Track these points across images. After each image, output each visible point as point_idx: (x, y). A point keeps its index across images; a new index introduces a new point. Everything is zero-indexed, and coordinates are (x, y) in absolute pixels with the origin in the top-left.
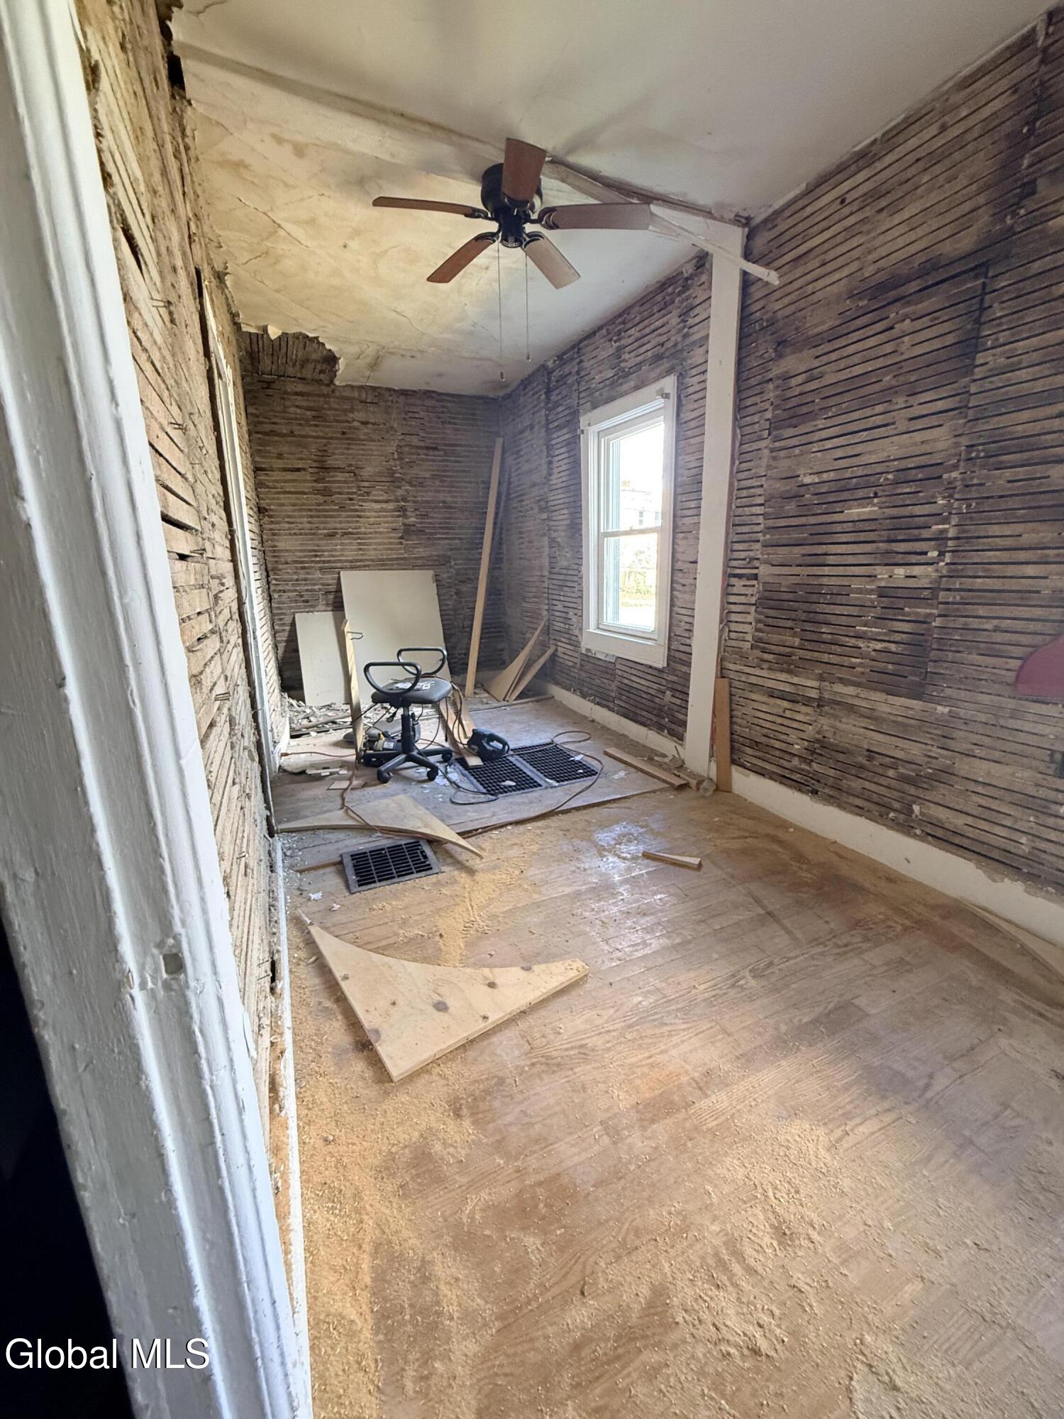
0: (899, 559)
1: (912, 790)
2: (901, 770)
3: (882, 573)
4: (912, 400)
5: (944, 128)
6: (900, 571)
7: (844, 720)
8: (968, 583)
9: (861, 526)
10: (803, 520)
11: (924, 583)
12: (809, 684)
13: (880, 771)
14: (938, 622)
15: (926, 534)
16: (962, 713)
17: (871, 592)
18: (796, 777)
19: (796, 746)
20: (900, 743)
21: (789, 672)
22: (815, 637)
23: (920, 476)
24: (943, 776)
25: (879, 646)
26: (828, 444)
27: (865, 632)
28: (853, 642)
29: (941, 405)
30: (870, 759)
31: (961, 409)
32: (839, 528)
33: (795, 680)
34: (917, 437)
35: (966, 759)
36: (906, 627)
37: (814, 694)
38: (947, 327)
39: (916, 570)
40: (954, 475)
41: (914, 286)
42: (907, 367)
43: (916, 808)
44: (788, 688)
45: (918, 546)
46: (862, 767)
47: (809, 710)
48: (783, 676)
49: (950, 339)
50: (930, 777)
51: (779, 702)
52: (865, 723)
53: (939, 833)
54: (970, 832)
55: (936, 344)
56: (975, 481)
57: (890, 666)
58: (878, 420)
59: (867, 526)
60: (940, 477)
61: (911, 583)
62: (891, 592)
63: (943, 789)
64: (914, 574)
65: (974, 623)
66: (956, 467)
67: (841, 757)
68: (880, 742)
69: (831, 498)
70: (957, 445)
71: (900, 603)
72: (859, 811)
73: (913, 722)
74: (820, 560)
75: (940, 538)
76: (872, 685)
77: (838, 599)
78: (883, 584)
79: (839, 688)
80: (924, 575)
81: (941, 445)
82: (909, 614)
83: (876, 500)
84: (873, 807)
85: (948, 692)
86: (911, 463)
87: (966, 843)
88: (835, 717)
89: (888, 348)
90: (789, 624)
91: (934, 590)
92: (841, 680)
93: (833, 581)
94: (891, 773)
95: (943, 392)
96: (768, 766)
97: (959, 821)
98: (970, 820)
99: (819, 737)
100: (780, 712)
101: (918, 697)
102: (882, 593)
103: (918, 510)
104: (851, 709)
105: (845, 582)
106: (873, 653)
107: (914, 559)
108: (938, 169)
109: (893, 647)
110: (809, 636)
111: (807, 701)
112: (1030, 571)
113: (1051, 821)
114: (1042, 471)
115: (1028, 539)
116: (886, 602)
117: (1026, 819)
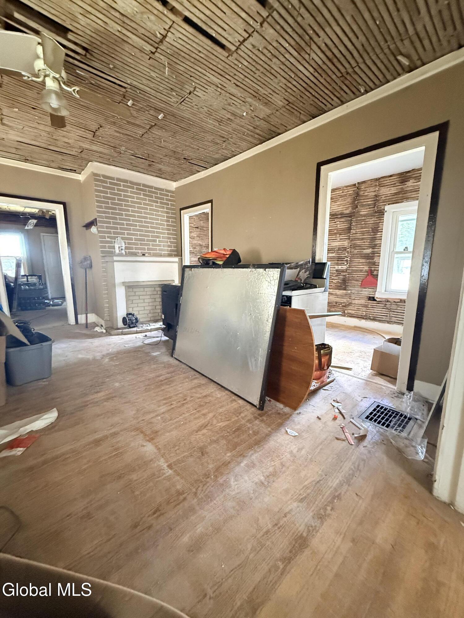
0: (339, 264)
1: (345, 308)
2: (343, 305)
3: (336, 267)
4: (341, 236)
5: (343, 192)
6: (340, 267)
8: (352, 269)
11: (344, 269)
13: (338, 305)
14: (348, 276)
15: (344, 260)
16: (353, 292)
20: (342, 299)
23: (342, 249)
24: (350, 304)
25: (337, 281)
29: (345, 238)
30: (336, 304)
31: (349, 239)
34: (342, 242)
35: (354, 300)
36: (342, 277)
38: (346, 224)
40: (348, 250)
41: (339, 216)
42: (339, 230)
43: (346, 311)
45: (343, 262)
49: (346, 227)
50: (348, 305)
52: (335, 296)
53: (350, 315)
54: (356, 314)
55: (344, 227)
56: (352, 251)
57: (339, 285)
58: (334, 238)
59: (333, 258)
60: (346, 250)
61: (342, 269)
63: (350, 307)
64: (343, 267)
65: (354, 276)
66: (348, 248)
70: (348, 245)
73: (344, 295)
75: (347, 261)
76: (336, 289)
78: (337, 269)
80: (345, 267)
81: (346, 244)
82: (342, 275)
83: (334, 253)
85: (350, 288)
86: (341, 247)
87: (355, 316)
89: (335, 226)
91: (346, 270)
94: (341, 305)
95: (346, 235)
97: (353, 312)
98: (355, 311)
101: (345, 290)
102: (337, 271)
103: (342, 255)
107: (343, 264)
108: (343, 198)
109: (339, 281)
112: (362, 266)
113: (368, 308)
114: (362, 250)
115: (361, 261)
116: (338, 272)
117: (364, 309)
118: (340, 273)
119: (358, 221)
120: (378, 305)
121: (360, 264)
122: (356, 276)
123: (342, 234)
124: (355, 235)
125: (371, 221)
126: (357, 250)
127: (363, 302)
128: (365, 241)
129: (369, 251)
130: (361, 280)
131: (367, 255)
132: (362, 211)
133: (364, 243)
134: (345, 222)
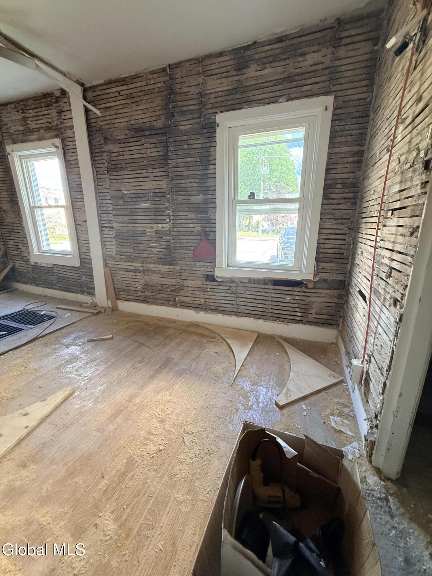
0: (159, 221)
1: (175, 294)
2: (171, 288)
3: (155, 226)
5: (147, 85)
6: (160, 225)
7: (152, 276)
8: (178, 229)
9: (146, 210)
10: (126, 207)
11: (167, 229)
12: (139, 265)
13: (165, 290)
14: (172, 241)
15: (165, 214)
16: (183, 268)
17: (152, 232)
18: (140, 298)
19: (139, 288)
20: (169, 280)
21: (131, 262)
22: (138, 249)
23: (160, 195)
24: (182, 287)
25: (158, 250)
26: (130, 180)
27: (153, 246)
28: (150, 249)
29: (162, 174)
30: (162, 287)
32: (139, 210)
33: (134, 264)
34: (157, 183)
35: (186, 281)
36: (165, 243)
37: (141, 268)
38: (159, 149)
39: (164, 225)
40: (169, 196)
41: (148, 133)
42: (151, 159)
43: (177, 299)
44: (132, 268)
45: (163, 218)
46: (160, 290)
47: (140, 274)
48: (130, 264)
49: (161, 153)
51: (130, 273)
52: (159, 275)
53: (184, 304)
54: (191, 302)
55: (157, 154)
56: (174, 199)
57: (162, 256)
59: (148, 210)
60: (165, 196)
61: (163, 229)
62: (159, 232)
64: (164, 226)
65: (181, 241)
66: (169, 194)
67: (154, 288)
68: (164, 281)
69: (135, 200)
70: (168, 187)
71: (161, 236)
72: (162, 304)
73: (171, 273)
74: (135, 221)
75: (168, 215)
76: (158, 263)
77: (143, 235)
78: (156, 230)
79: (149, 265)
80: (167, 227)
81: (164, 186)
82: (164, 239)
83: (149, 202)
84: (166, 302)
85: (179, 262)
86: (157, 191)
87: (190, 305)
88: (149, 275)
89: (144, 151)
90: (128, 244)
91: (170, 231)
92: (149, 262)
93: (140, 229)
95: (162, 170)
96: (130, 297)
97: (187, 299)
98: (190, 298)
99: (145, 283)
100: (131, 277)
101: (171, 264)
102: (156, 232)
103: (161, 206)
104: (154, 272)
105: (144, 229)
106: (157, 252)
107: (163, 222)
108: (148, 97)
109: (162, 250)
110: (136, 248)
111: (140, 271)
112: (191, 225)
113: (206, 293)
114: (189, 197)
115: (189, 217)
116: (157, 235)
117: (202, 294)
119: (177, 144)
120: (220, 287)
121: (189, 221)
122: (185, 241)
124: (175, 169)
125: (198, 143)
126: (182, 197)
127: (198, 283)
128: (192, 181)
129: (199, 198)
130: (193, 248)
131: (197, 206)
132: (183, 123)
133: (190, 185)
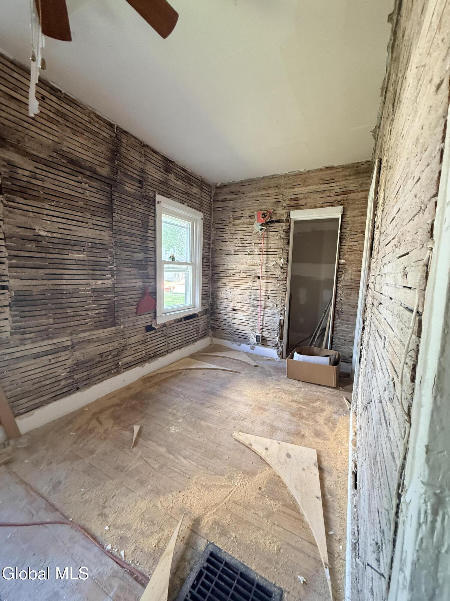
1: (117, 358)
2: (113, 354)
3: (92, 282)
4: (93, 217)
6: (100, 282)
8: (122, 285)
9: (80, 262)
10: (43, 255)
11: (109, 286)
12: (65, 340)
13: (106, 359)
14: (115, 299)
15: (106, 268)
16: (126, 325)
18: (64, 390)
19: (63, 374)
21: (49, 338)
23: (101, 247)
24: (125, 348)
25: (96, 312)
27: (90, 307)
28: (84, 313)
29: (104, 224)
30: (101, 357)
31: (111, 228)
32: (69, 262)
33: (55, 341)
34: (98, 232)
36: (105, 302)
37: (69, 343)
38: (101, 197)
39: (105, 281)
40: (112, 250)
42: (89, 203)
43: (120, 363)
44: (50, 348)
45: (104, 273)
46: (99, 362)
48: (46, 342)
49: (104, 202)
50: (122, 350)
51: (44, 358)
52: (97, 343)
54: (134, 359)
55: (99, 201)
56: (119, 253)
57: (102, 318)
58: (81, 219)
60: (107, 249)
61: (104, 286)
62: (98, 290)
63: (125, 351)
65: (125, 297)
66: (112, 247)
68: (103, 348)
69: (61, 247)
70: (111, 240)
73: (113, 335)
74: (60, 276)
75: (111, 270)
76: (96, 328)
77: (74, 295)
78: (94, 287)
80: (108, 283)
81: (107, 238)
83: (85, 253)
88: (81, 349)
90: (43, 312)
91: (113, 288)
93: (69, 287)
94: (110, 357)
95: (104, 220)
98: (133, 356)
99: (75, 362)
100: (48, 363)
101: (113, 325)
102: (94, 290)
103: (102, 259)
104: (89, 341)
105: (76, 287)
106: (95, 315)
107: (104, 277)
109: (102, 311)
112: (134, 281)
114: (132, 254)
115: (132, 272)
116: (96, 294)
117: (142, 347)
118: (101, 294)
119: (123, 201)
120: (156, 334)
121: (132, 277)
122: (128, 297)
123: (96, 214)
124: (120, 224)
125: (141, 208)
126: (126, 253)
127: (139, 337)
128: (135, 239)
129: (140, 256)
130: (135, 303)
131: (139, 263)
132: (127, 185)
133: (133, 242)
134: (101, 193)
